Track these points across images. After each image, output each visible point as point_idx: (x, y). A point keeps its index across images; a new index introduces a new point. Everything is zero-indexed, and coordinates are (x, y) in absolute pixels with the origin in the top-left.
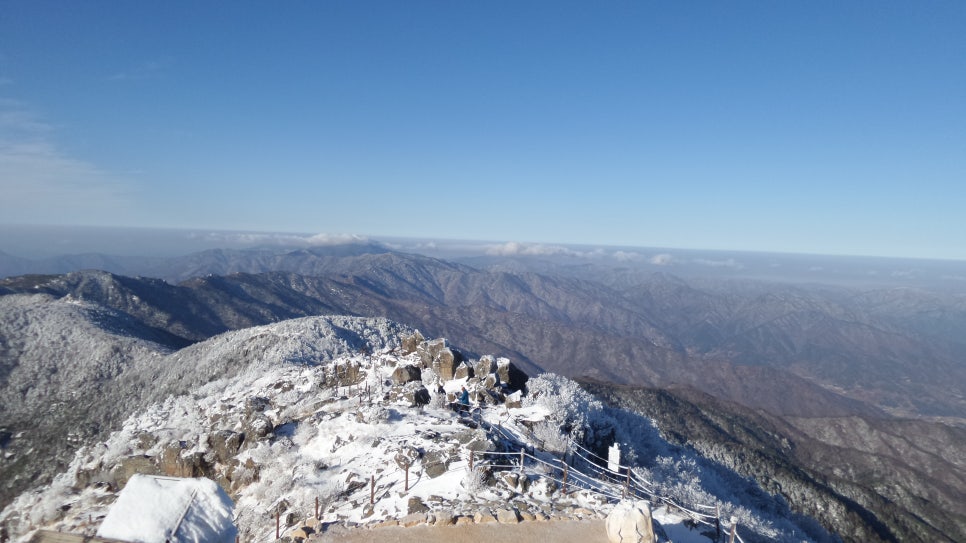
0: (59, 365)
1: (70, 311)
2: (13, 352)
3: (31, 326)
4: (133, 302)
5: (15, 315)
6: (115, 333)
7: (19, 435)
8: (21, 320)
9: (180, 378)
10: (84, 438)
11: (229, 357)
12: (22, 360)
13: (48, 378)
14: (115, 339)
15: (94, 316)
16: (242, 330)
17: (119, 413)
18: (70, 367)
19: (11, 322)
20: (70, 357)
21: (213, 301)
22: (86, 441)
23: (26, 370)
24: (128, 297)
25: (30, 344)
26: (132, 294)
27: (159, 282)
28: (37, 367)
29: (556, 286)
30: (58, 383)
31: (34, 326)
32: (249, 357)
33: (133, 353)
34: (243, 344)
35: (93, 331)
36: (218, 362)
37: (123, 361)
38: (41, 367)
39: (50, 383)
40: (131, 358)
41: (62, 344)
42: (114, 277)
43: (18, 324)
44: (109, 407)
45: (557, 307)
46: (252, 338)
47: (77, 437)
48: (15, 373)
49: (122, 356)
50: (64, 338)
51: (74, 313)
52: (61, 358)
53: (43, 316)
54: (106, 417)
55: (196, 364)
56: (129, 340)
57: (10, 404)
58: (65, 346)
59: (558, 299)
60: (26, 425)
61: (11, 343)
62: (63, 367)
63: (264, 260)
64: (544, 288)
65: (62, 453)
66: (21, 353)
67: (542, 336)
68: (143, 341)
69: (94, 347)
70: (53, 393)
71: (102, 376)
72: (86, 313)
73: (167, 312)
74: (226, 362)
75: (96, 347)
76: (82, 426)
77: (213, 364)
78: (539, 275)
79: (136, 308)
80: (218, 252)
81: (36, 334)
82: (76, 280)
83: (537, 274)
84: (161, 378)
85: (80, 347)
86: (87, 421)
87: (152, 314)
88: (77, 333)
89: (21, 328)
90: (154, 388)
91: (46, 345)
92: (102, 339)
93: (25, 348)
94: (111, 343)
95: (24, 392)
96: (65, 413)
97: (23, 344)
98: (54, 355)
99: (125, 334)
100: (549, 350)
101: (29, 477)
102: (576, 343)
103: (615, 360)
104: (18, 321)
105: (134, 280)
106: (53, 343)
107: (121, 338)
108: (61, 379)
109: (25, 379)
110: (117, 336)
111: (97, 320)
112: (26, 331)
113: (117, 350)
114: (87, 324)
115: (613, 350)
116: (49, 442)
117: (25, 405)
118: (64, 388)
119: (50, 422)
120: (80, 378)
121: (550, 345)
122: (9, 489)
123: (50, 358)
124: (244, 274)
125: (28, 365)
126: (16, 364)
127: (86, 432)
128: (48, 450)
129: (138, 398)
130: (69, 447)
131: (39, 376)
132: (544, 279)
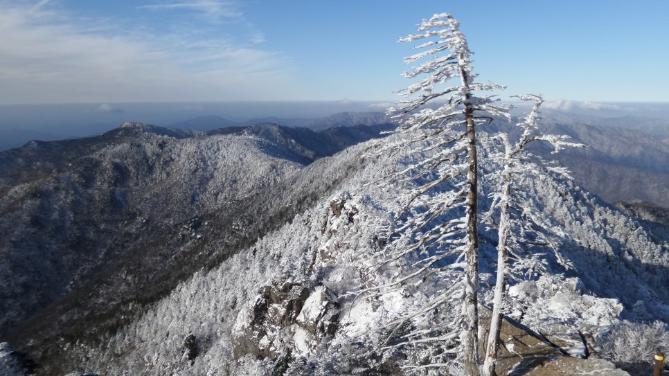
0: (238, 178)
1: (245, 141)
2: (210, 168)
3: (222, 151)
4: (292, 143)
5: (211, 144)
6: (274, 156)
7: (206, 223)
8: (215, 147)
9: (311, 182)
10: (243, 226)
11: (349, 164)
12: (216, 174)
13: (231, 186)
14: (273, 160)
15: (260, 145)
16: (360, 144)
17: (267, 209)
18: (245, 179)
19: (209, 149)
20: (245, 172)
21: (342, 143)
22: (244, 229)
23: (218, 180)
24: (288, 140)
25: (221, 163)
26: (291, 138)
27: (308, 130)
28: (224, 179)
29: (600, 133)
30: (237, 190)
31: (223, 151)
32: (365, 163)
33: (284, 169)
34: (360, 154)
35: (259, 154)
36: (340, 168)
37: (278, 175)
38: (226, 179)
39: (232, 190)
40: (283, 173)
41: (240, 164)
42: (280, 127)
43: (214, 150)
44: (261, 204)
45: (602, 150)
46: (368, 149)
47: (238, 225)
48: (211, 182)
49: (277, 171)
50: (241, 160)
51: (248, 143)
52: (239, 173)
53: (229, 145)
54: (258, 212)
55: (323, 172)
56: (282, 160)
57: (208, 203)
58: (242, 165)
59: (602, 144)
60: (212, 216)
61: (209, 163)
62: (240, 179)
63: (376, 119)
64: (590, 135)
65: (229, 237)
66: (215, 169)
67: (590, 173)
68: (291, 162)
69: (258, 166)
70: (233, 196)
71: (264, 185)
72: (256, 143)
73: (313, 150)
74: (346, 168)
75: (260, 166)
76: (241, 218)
77: (336, 170)
78: (586, 125)
79: (294, 147)
80: (346, 113)
81: (224, 157)
82: (258, 129)
83: (583, 124)
84: (297, 183)
85: (251, 166)
86: (245, 215)
87: (303, 151)
88: (249, 156)
89: (215, 153)
90: (292, 190)
91: (230, 164)
92: (265, 160)
93: (218, 166)
94: (270, 163)
95: (216, 195)
96: (236, 208)
97: (216, 163)
98: (235, 171)
99: (280, 157)
100: (596, 184)
101: (207, 253)
102: (621, 178)
103: (657, 192)
104: (213, 148)
105: (292, 129)
106: (234, 163)
107: (277, 160)
108: (239, 187)
109: (217, 186)
110: (275, 158)
111: (262, 148)
112: (219, 155)
113: (274, 167)
114: (255, 150)
115: (656, 185)
116: (220, 229)
117: (216, 204)
118: (240, 193)
119: (226, 215)
120: (250, 186)
121: (597, 179)
122: (195, 261)
123: (233, 173)
124: (361, 125)
125: (219, 177)
126: (212, 176)
127: (244, 223)
128: (219, 234)
129: (281, 198)
130: (233, 232)
131: (226, 184)
132: (590, 128)
